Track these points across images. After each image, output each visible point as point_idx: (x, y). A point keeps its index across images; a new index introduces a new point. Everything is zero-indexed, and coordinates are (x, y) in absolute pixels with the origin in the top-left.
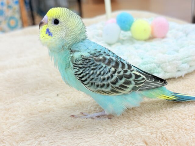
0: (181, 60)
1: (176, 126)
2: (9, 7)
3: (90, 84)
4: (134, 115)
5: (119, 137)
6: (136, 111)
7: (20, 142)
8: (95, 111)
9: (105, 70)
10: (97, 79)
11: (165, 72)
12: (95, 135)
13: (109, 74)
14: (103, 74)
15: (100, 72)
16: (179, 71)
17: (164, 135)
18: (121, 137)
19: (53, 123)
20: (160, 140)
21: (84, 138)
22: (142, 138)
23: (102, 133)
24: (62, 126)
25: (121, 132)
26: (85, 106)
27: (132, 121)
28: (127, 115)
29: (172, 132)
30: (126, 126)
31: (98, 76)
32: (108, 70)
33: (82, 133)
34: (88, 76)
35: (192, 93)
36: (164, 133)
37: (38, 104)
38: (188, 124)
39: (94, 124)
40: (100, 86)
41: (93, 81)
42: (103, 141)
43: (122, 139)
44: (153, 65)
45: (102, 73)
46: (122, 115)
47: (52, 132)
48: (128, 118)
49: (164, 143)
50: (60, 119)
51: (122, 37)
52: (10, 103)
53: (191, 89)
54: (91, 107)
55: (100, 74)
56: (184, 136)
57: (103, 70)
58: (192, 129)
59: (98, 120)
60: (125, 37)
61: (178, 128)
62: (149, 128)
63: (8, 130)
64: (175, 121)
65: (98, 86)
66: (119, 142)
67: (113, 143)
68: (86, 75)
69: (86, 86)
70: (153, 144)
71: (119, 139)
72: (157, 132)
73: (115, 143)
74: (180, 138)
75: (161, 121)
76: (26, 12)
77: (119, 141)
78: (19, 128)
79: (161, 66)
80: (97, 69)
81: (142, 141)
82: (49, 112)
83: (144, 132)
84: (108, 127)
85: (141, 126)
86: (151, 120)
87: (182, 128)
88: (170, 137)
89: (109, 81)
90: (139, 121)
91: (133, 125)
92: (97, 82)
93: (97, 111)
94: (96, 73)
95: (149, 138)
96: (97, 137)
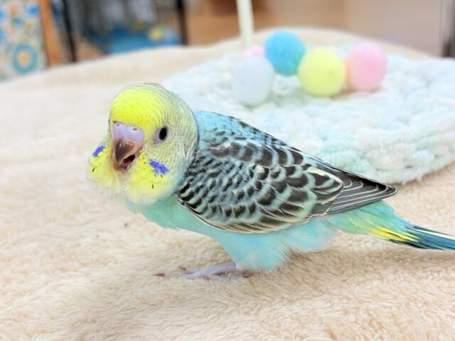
0: (414, 141)
1: (403, 294)
2: (16, 21)
3: (210, 210)
4: (304, 270)
5: (270, 323)
6: (310, 260)
7: (36, 335)
8: (212, 261)
9: (241, 172)
10: (225, 196)
11: (378, 170)
12: (214, 318)
13: (252, 183)
14: (238, 183)
15: (231, 180)
16: (409, 167)
17: (374, 316)
18: (275, 320)
19: (114, 291)
20: (364, 329)
21: (188, 324)
22: (323, 323)
23: (230, 313)
24: (137, 298)
25: (274, 309)
26: (189, 250)
27: (300, 284)
28: (289, 270)
29: (394, 309)
30: (286, 296)
31: (225, 189)
32: (248, 173)
33: (182, 312)
34: (201, 192)
35: (440, 218)
36: (374, 311)
37: (79, 245)
38: (430, 291)
39: (209, 292)
40: (233, 214)
41: (216, 203)
42: (231, 331)
43: (277, 327)
44: (350, 154)
45: (235, 180)
46: (278, 270)
47: (113, 310)
48: (291, 278)
49: (373, 336)
50: (132, 282)
51: (277, 90)
52: (14, 244)
53: (438, 209)
54: (204, 252)
55: (229, 184)
56: (422, 317)
57: (237, 173)
58: (441, 301)
59: (219, 282)
60: (285, 88)
61: (407, 300)
62: (341, 300)
63: (9, 308)
64: (400, 283)
65: (228, 213)
66: (269, 332)
67: (255, 336)
68: (198, 190)
69: (200, 216)
70: (348, 337)
71: (270, 325)
72: (358, 309)
73: (261, 335)
74: (411, 322)
75: (367, 283)
76: (55, 34)
77: (270, 330)
78: (32, 302)
79: (369, 155)
80: (221, 174)
81: (324, 330)
82: (105, 265)
83: (328, 310)
84: (244, 299)
85: (321, 295)
86: (344, 281)
87: (416, 300)
88: (388, 320)
89: (254, 199)
90: (316, 284)
91: (303, 293)
92: (226, 205)
93: (217, 261)
94: (221, 182)
95: (339, 323)
96: (218, 322)
